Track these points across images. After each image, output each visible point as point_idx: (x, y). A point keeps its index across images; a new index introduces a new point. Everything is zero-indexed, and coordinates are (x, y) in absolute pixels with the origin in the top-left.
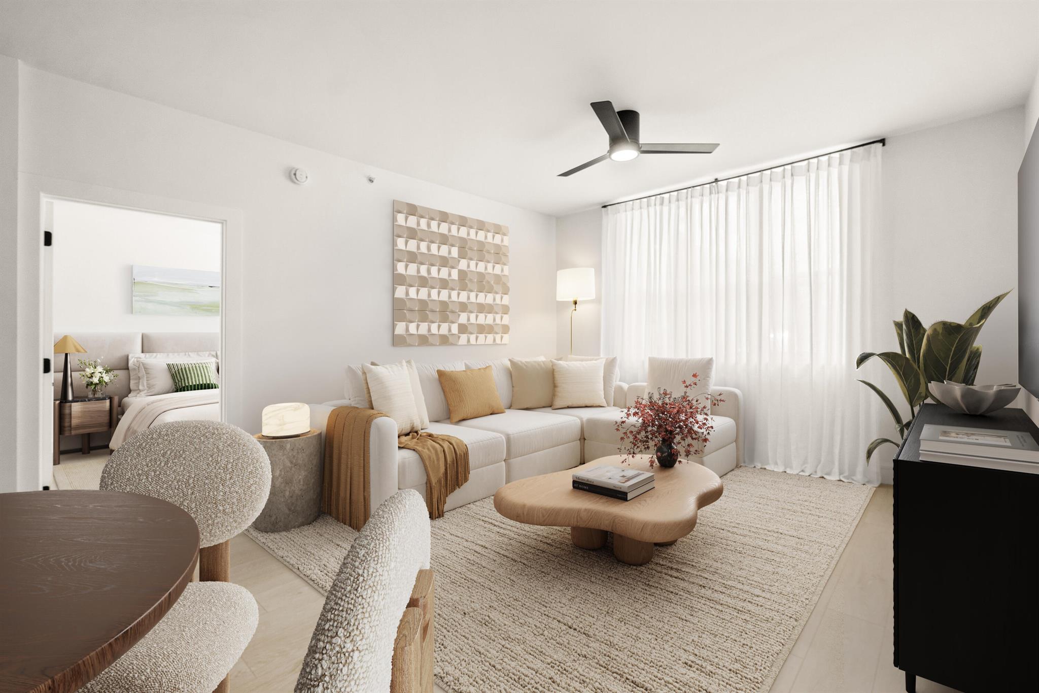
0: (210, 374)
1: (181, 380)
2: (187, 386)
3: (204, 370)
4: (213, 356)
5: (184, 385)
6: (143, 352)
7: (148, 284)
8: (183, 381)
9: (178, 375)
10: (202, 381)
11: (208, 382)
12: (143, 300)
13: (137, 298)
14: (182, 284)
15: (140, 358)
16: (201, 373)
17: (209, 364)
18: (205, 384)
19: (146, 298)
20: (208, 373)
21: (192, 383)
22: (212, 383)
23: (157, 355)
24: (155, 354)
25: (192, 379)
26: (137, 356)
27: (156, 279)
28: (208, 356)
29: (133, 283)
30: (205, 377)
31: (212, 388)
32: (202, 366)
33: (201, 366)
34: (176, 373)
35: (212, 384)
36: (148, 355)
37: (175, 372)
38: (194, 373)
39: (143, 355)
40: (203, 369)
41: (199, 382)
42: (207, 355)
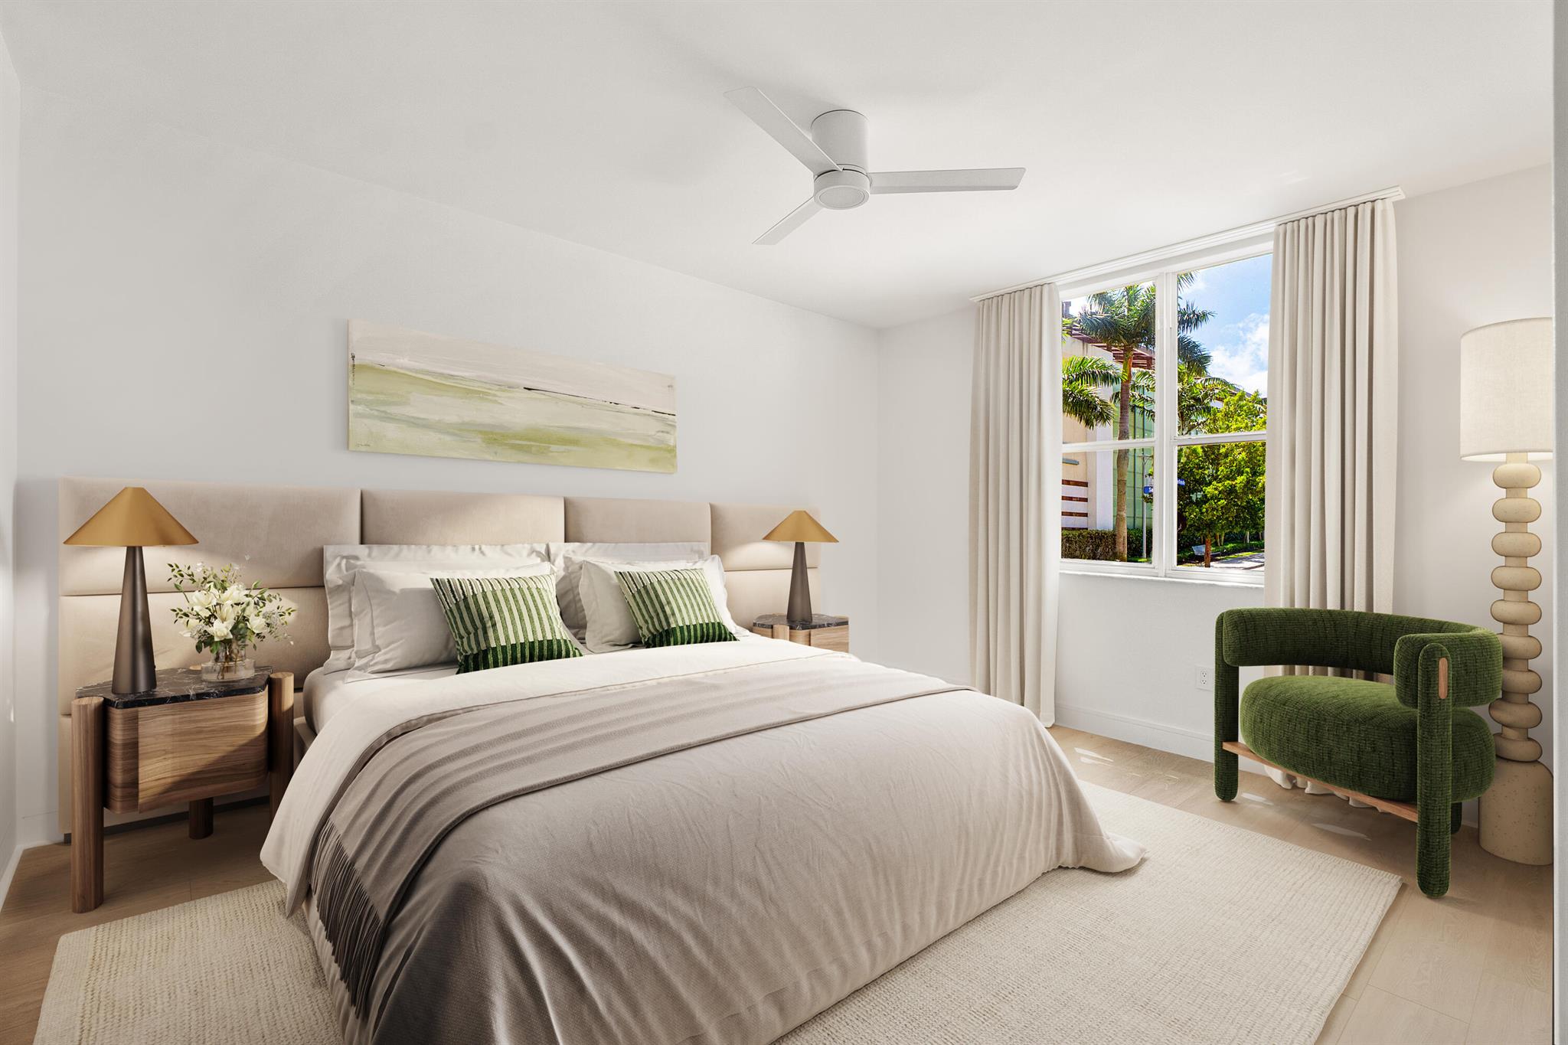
0: (550, 613)
1: (476, 629)
2: (494, 649)
3: (534, 601)
4: (539, 554)
5: (483, 646)
6: (362, 542)
7: (389, 372)
8: (480, 632)
9: (465, 615)
10: (534, 632)
11: (549, 637)
12: (376, 413)
13: (360, 408)
14: (463, 378)
15: (356, 558)
16: (529, 610)
17: (542, 579)
18: (541, 643)
19: (383, 408)
20: (545, 607)
21: (507, 638)
22: (558, 638)
23: (400, 551)
24: (395, 548)
25: (505, 628)
26: (347, 550)
27: (405, 361)
28: (529, 555)
29: (354, 368)
30: (540, 619)
31: (559, 657)
32: (529, 588)
33: (516, 586)
34: (459, 608)
35: (558, 641)
36: (376, 549)
37: (457, 604)
38: (510, 610)
39: (362, 551)
40: (532, 595)
41: (526, 636)
42: (525, 553)
